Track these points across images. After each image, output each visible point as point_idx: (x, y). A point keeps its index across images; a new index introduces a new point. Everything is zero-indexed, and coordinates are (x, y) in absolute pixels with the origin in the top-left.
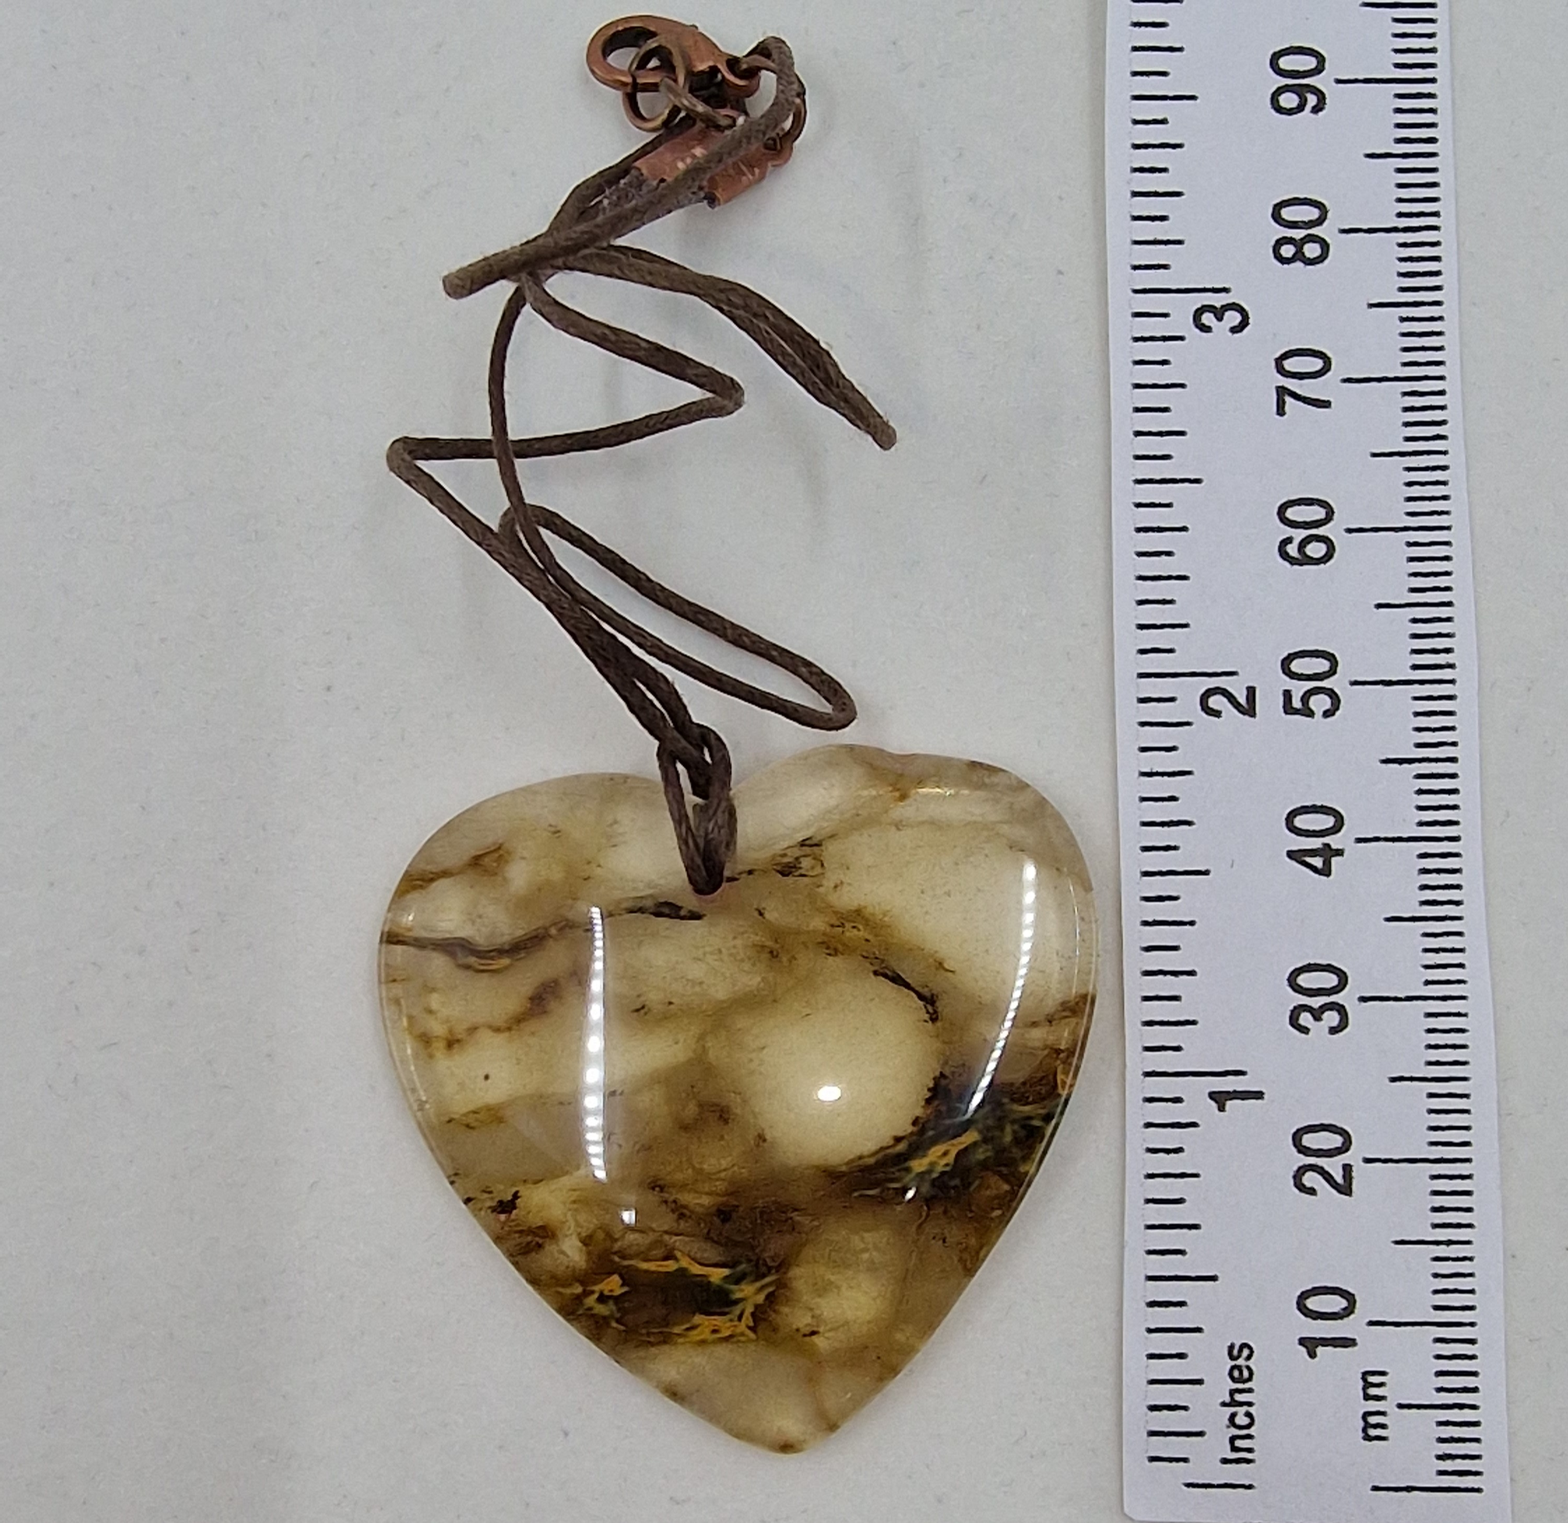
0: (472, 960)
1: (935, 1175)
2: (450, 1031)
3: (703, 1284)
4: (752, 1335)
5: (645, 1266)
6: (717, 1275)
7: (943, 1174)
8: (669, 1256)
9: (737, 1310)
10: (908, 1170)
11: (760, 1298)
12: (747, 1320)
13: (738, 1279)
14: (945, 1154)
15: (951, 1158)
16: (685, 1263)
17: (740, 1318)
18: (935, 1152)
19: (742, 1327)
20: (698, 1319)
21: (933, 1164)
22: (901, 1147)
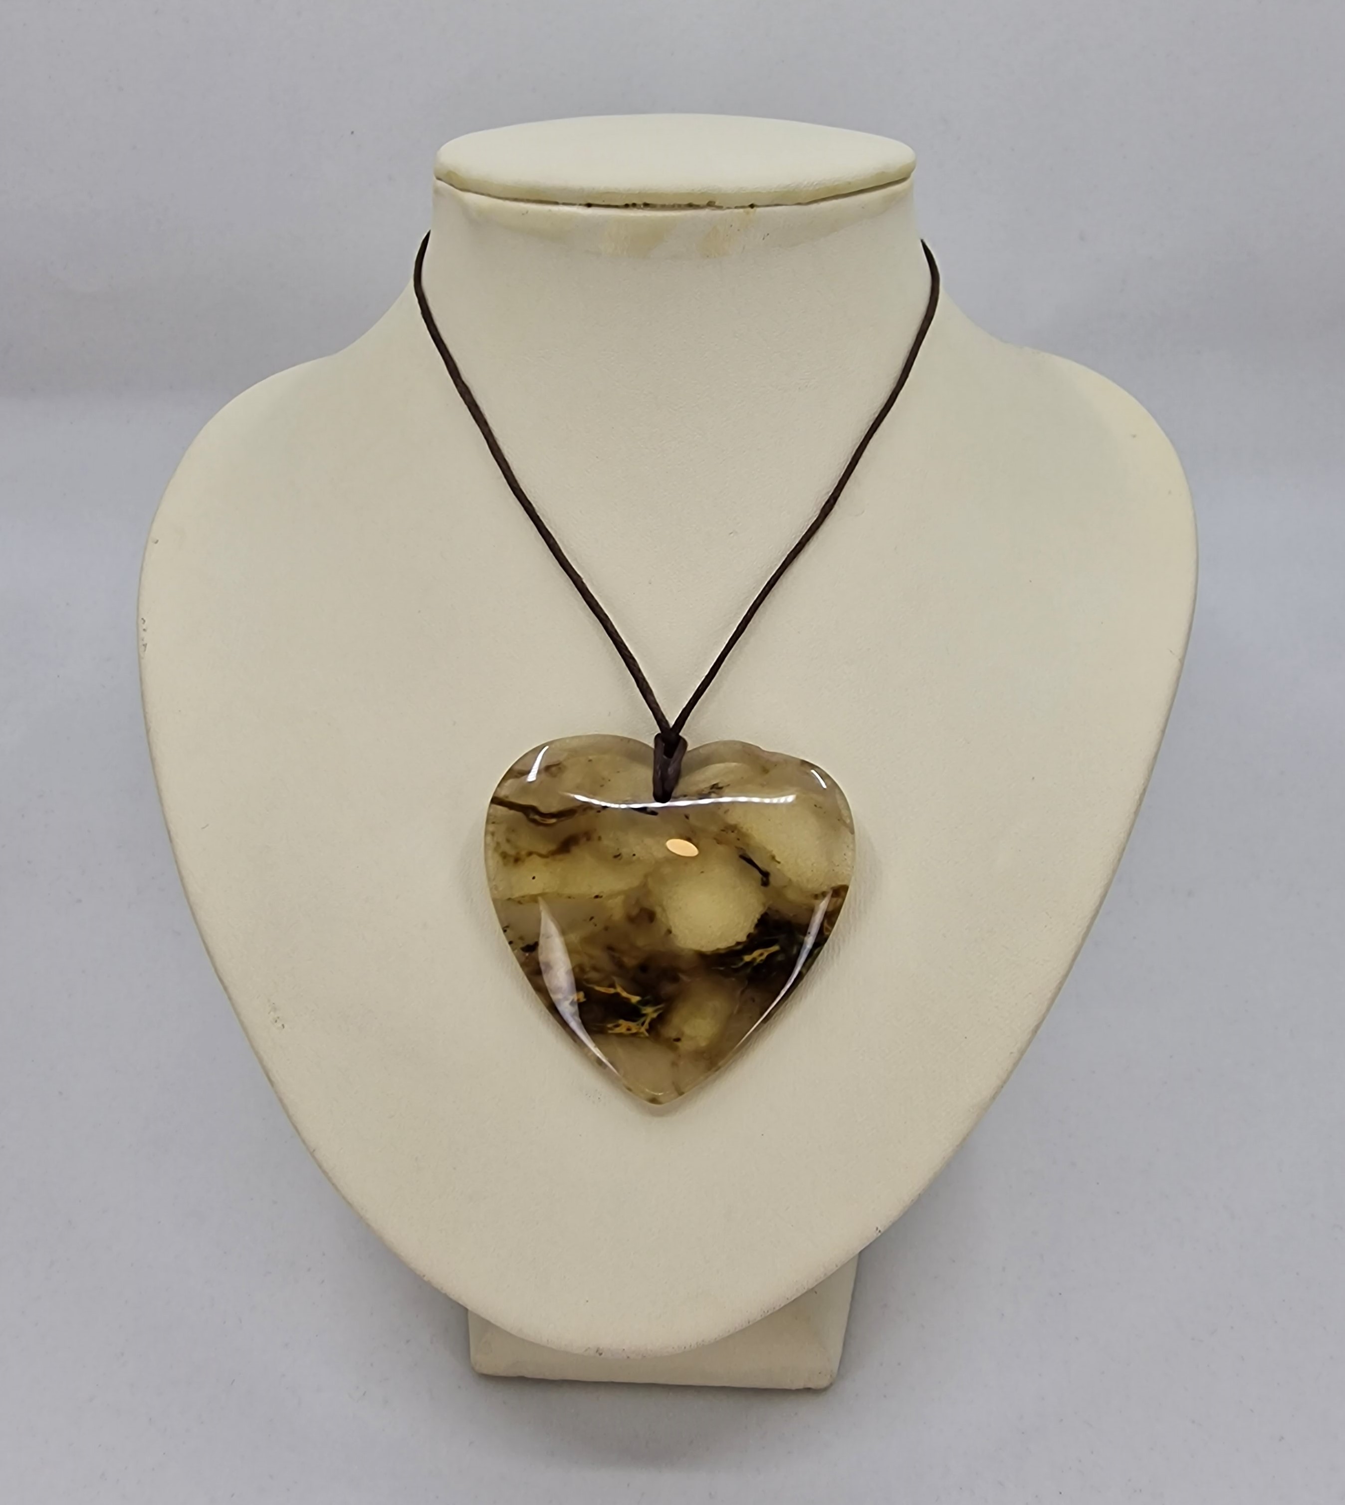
0: (537, 817)
1: (755, 964)
2: (518, 853)
3: (627, 1001)
4: (647, 1034)
5: (598, 988)
6: (635, 999)
7: (759, 964)
8: (612, 986)
9: (642, 1020)
10: (742, 960)
11: (655, 1015)
12: (646, 1025)
13: (644, 1003)
14: (761, 955)
15: (763, 957)
16: (619, 990)
17: (643, 1024)
18: (756, 954)
19: (643, 1029)
20: (621, 1022)
21: (754, 959)
22: (740, 947)
